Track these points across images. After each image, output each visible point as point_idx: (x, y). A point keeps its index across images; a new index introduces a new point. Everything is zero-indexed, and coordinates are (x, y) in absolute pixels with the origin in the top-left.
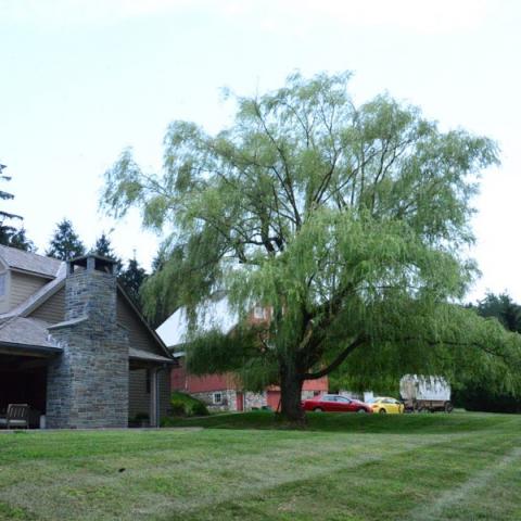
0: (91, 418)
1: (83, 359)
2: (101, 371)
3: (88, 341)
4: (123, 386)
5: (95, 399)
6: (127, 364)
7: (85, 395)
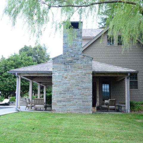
0: (65, 106)
1: (59, 76)
2: (71, 81)
3: (63, 66)
4: (88, 88)
5: (68, 96)
6: (91, 76)
7: (60, 94)
